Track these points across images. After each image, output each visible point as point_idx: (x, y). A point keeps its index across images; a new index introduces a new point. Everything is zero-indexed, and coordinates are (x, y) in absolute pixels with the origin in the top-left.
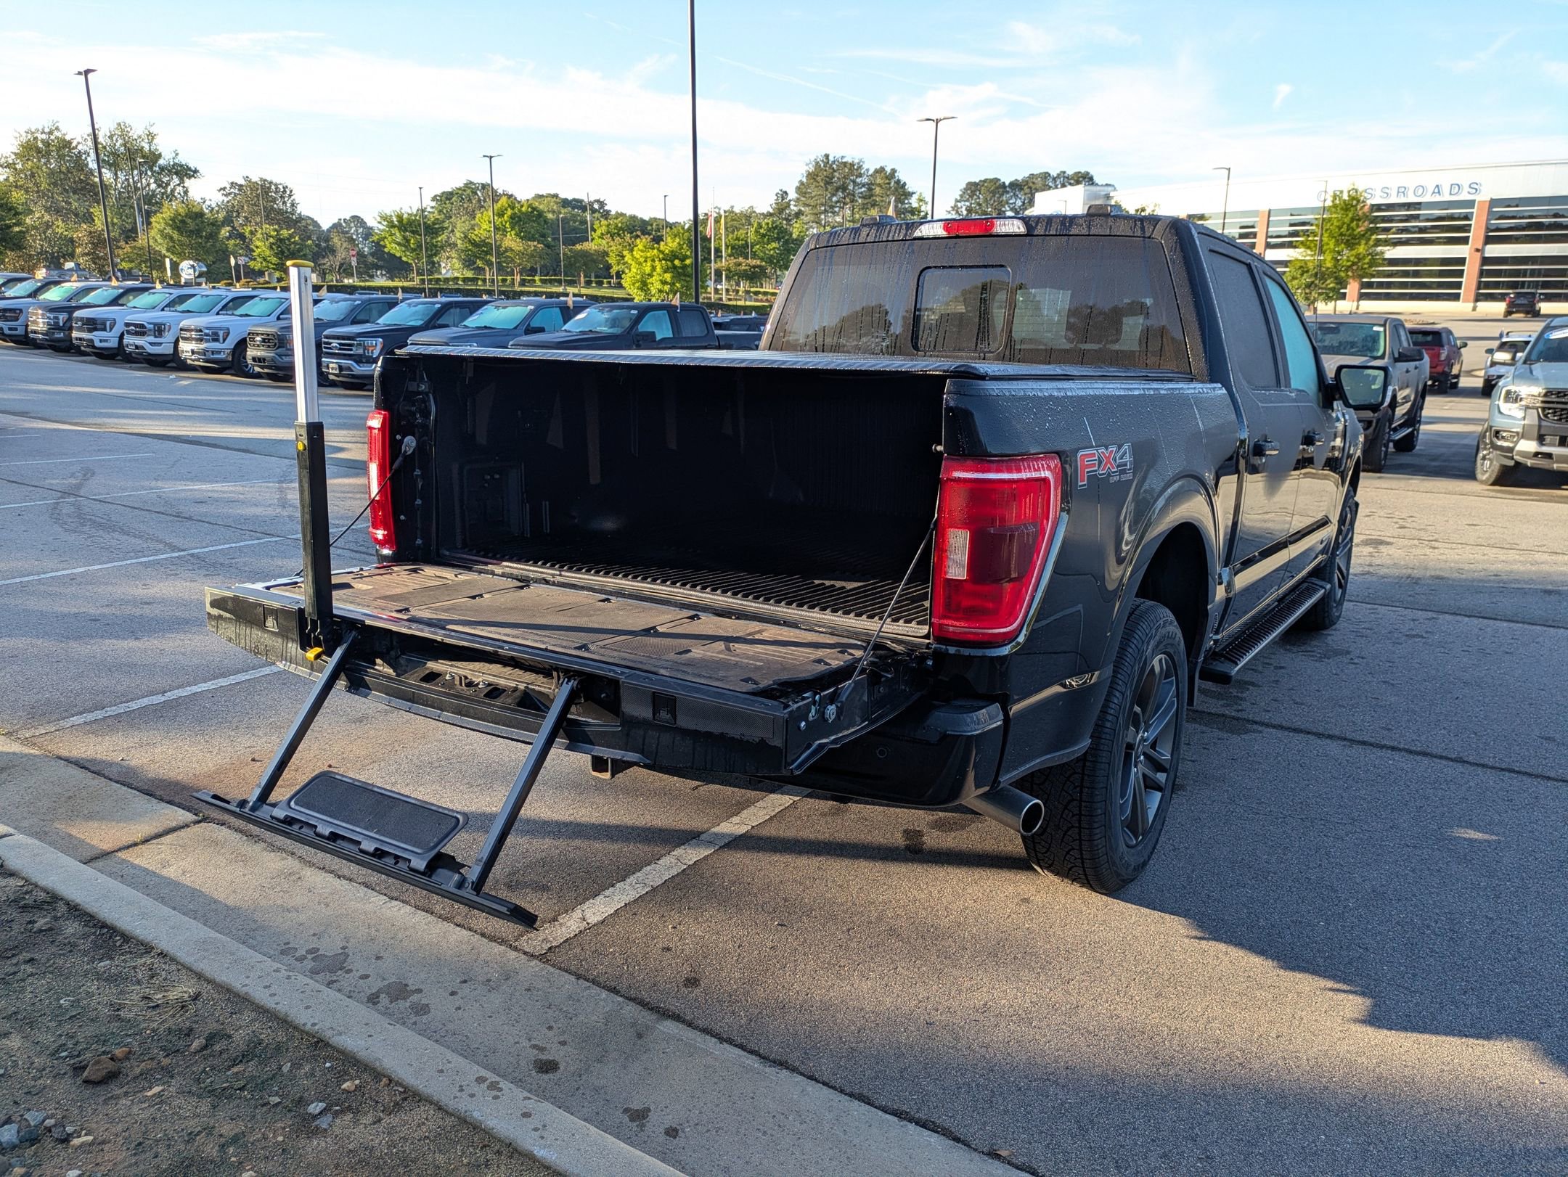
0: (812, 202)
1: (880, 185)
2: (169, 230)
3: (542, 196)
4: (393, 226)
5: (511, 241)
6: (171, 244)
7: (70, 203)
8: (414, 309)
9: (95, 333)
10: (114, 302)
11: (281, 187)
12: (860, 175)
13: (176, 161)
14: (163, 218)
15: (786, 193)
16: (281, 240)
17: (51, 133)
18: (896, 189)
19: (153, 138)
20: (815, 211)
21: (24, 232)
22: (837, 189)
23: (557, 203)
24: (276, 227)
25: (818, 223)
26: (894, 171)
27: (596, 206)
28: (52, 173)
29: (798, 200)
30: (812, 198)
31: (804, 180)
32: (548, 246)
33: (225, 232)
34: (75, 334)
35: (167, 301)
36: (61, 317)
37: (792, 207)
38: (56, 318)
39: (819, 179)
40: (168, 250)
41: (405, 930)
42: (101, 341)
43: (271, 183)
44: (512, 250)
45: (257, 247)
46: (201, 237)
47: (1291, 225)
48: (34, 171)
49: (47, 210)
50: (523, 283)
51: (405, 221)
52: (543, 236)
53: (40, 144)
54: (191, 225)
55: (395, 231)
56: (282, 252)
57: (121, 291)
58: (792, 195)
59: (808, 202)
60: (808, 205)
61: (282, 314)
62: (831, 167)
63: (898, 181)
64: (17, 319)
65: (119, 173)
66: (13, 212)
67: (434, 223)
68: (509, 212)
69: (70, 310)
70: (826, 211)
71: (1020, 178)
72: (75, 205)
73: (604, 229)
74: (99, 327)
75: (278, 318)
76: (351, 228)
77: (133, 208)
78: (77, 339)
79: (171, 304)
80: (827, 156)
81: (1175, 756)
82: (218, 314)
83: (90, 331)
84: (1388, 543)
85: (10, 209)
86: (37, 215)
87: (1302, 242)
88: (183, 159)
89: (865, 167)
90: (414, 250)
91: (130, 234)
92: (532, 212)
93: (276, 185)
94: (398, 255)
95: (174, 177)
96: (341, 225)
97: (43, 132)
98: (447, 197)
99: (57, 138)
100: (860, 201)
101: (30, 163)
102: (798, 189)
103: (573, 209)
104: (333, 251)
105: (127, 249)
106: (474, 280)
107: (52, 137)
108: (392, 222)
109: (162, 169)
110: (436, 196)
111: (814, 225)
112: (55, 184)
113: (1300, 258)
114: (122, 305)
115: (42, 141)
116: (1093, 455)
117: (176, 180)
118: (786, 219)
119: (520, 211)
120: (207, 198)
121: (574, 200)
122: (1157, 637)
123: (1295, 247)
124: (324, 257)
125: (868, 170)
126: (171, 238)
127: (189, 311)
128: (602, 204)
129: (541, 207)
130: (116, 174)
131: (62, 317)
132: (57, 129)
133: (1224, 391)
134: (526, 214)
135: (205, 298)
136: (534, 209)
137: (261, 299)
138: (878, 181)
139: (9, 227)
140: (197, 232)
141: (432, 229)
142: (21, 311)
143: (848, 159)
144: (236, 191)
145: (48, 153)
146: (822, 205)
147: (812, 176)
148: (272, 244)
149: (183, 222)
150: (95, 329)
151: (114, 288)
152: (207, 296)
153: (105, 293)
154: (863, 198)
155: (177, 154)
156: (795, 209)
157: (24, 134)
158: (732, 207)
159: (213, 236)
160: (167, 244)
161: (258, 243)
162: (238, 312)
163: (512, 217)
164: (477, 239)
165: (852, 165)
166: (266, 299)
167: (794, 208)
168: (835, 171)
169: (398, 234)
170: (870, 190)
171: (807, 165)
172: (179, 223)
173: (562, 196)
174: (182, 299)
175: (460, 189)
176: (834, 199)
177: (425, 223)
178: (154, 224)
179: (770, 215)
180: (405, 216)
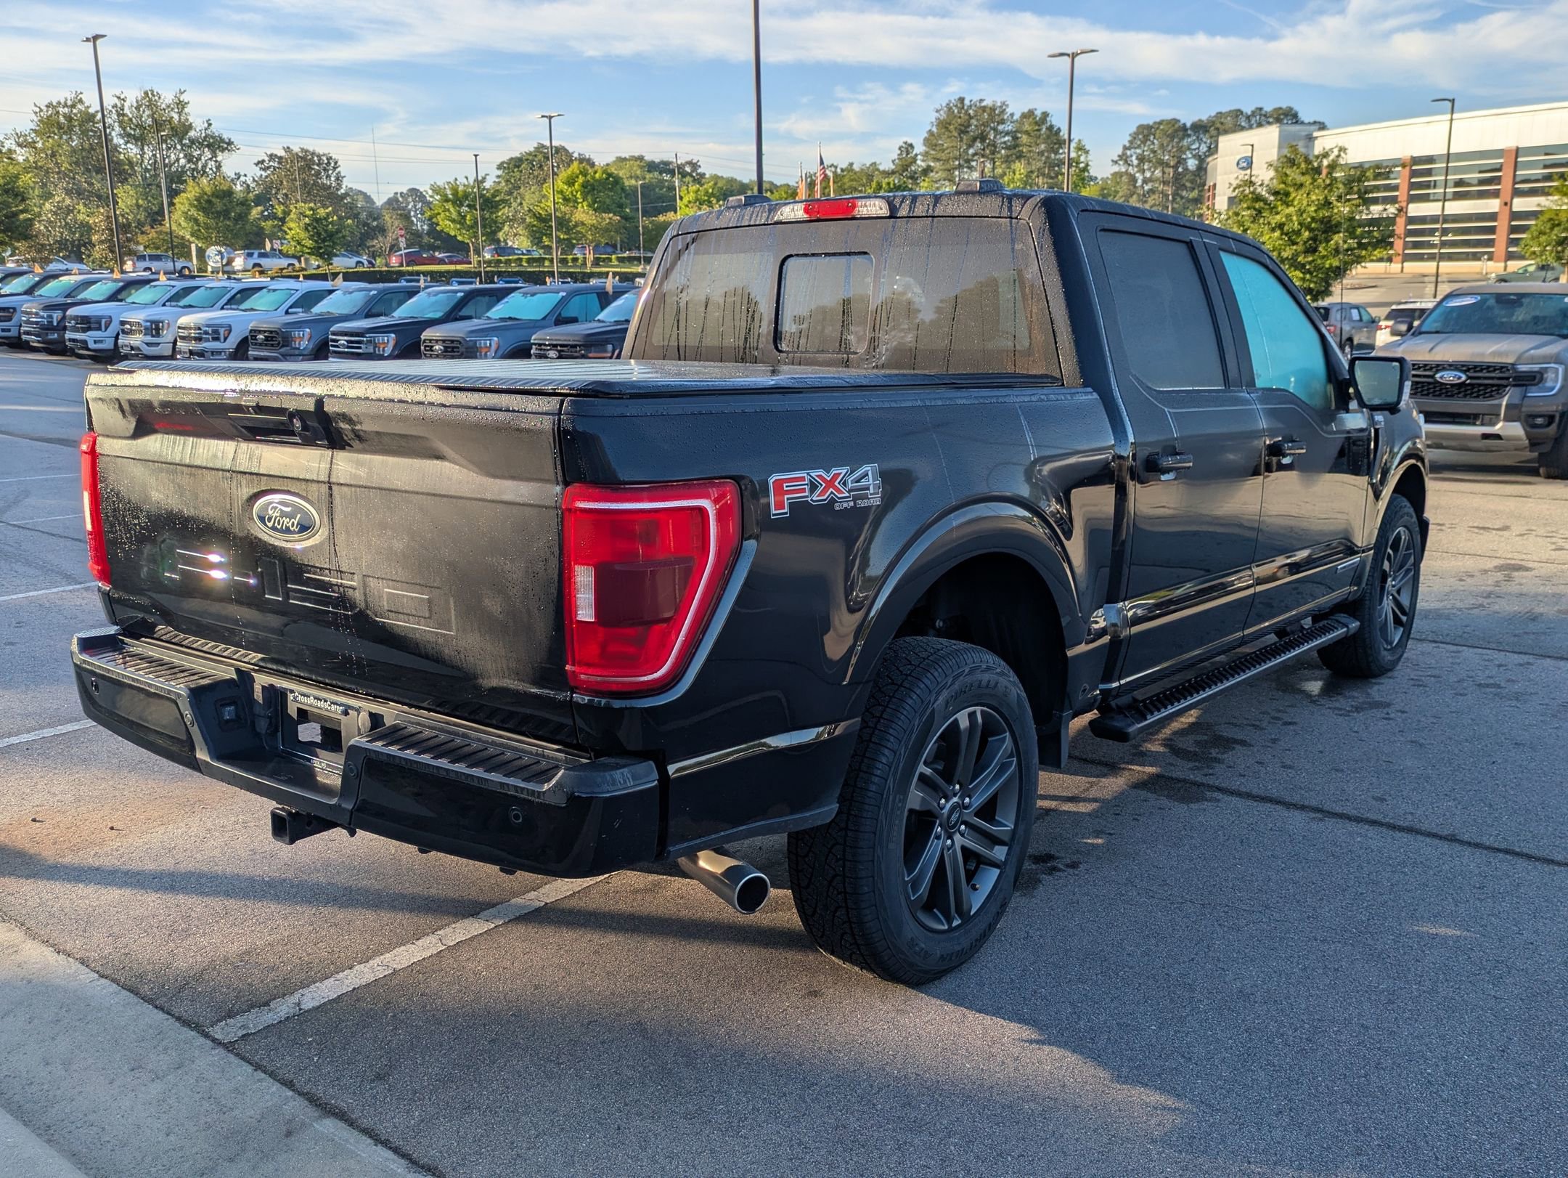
0: (943, 156)
1: (1027, 133)
2: (193, 212)
3: (625, 159)
4: (447, 200)
5: (583, 214)
6: (196, 228)
7: (93, 184)
8: (433, 299)
9: (89, 333)
10: (114, 297)
11: (324, 158)
12: (1002, 122)
13: (209, 132)
14: (188, 199)
15: (911, 146)
16: (318, 220)
17: (73, 106)
18: (1048, 137)
19: (183, 108)
20: (948, 166)
21: (30, 220)
22: (974, 140)
23: (641, 167)
24: (312, 205)
25: (951, 180)
26: (1045, 115)
27: (688, 169)
28: (74, 151)
29: (926, 154)
30: (943, 151)
31: (934, 129)
32: (625, 218)
33: (255, 212)
34: (68, 335)
35: (168, 296)
36: (55, 316)
37: (919, 162)
38: (50, 317)
39: (951, 127)
40: (192, 235)
41: (99, 1011)
42: (95, 342)
43: (313, 154)
44: (583, 224)
45: (290, 229)
46: (229, 219)
47: (1546, 167)
48: (55, 149)
49: (68, 192)
50: (596, 262)
51: (460, 194)
52: (621, 206)
53: (62, 119)
54: (219, 205)
55: (449, 206)
56: (319, 234)
57: (121, 284)
58: (919, 148)
59: (938, 156)
60: (938, 160)
61: (291, 307)
62: (967, 113)
63: (1051, 127)
64: (10, 319)
65: (146, 148)
66: (20, 198)
67: (494, 196)
68: (581, 179)
69: (64, 307)
70: (960, 166)
71: (1204, 117)
72: (97, 186)
73: (692, 196)
74: (93, 326)
75: (287, 313)
76: (408, 203)
77: (160, 187)
78: (70, 340)
79: (176, 298)
80: (962, 100)
81: (1022, 827)
82: (222, 308)
83: (84, 330)
84: (1527, 569)
85: (16, 195)
86: (57, 199)
87: (1557, 188)
88: (216, 129)
89: (1009, 111)
90: (471, 227)
91: (156, 217)
92: (607, 179)
93: (319, 156)
94: (453, 233)
95: (206, 149)
96: (397, 201)
97: (65, 105)
98: (516, 163)
99: (80, 111)
100: (1003, 151)
101: (50, 140)
102: (927, 142)
103: (661, 173)
104: (382, 230)
105: (153, 234)
106: (540, 261)
107: (75, 111)
108: (446, 195)
109: (192, 141)
110: (503, 163)
111: (947, 183)
112: (77, 163)
113: (1555, 207)
114: (121, 300)
115: (65, 116)
116: (802, 479)
117: (208, 154)
118: (912, 178)
119: (593, 178)
120: (242, 174)
121: (663, 162)
122: (956, 686)
123: (1548, 194)
124: (373, 239)
125: (1012, 115)
126: (196, 220)
127: (190, 306)
128: (694, 166)
129: (621, 174)
130: (142, 149)
131: (57, 315)
132: (81, 101)
133: (1095, 396)
134: (599, 181)
135: (209, 291)
136: (610, 175)
137: (269, 290)
138: (1027, 127)
139: (15, 215)
140: (225, 214)
141: (490, 203)
142: (14, 309)
143: (988, 102)
144: (276, 165)
145: (71, 128)
146: (956, 159)
147: (944, 125)
148: (307, 226)
149: (209, 202)
150: (89, 329)
151: (116, 281)
152: (211, 288)
153: (105, 287)
154: (1007, 148)
155: (210, 125)
156: (924, 164)
157: (45, 109)
158: (851, 164)
159: (242, 217)
160: (192, 228)
161: (292, 225)
162: (243, 306)
163: (584, 186)
164: (543, 213)
165: (993, 109)
166: (274, 290)
167: (921, 163)
168: (971, 118)
169: (452, 210)
170: (1015, 138)
171: (937, 111)
172: (205, 204)
173: (648, 158)
174: (187, 291)
175: (530, 154)
176: (971, 151)
177: (482, 196)
178: (178, 206)
179: (893, 172)
180: (461, 188)
